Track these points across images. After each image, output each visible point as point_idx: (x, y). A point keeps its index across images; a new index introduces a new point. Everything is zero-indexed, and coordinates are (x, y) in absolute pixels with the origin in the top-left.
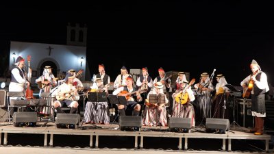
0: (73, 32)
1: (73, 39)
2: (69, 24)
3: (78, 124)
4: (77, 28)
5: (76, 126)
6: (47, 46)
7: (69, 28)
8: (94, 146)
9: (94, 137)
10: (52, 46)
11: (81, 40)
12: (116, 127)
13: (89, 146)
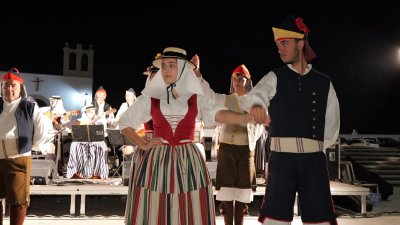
0: (73, 57)
1: (72, 67)
2: (67, 44)
3: (51, 178)
4: (79, 51)
5: (48, 181)
6: (33, 76)
7: (67, 51)
8: (77, 214)
9: (78, 197)
10: (41, 76)
11: (84, 68)
12: (118, 181)
13: (69, 213)
